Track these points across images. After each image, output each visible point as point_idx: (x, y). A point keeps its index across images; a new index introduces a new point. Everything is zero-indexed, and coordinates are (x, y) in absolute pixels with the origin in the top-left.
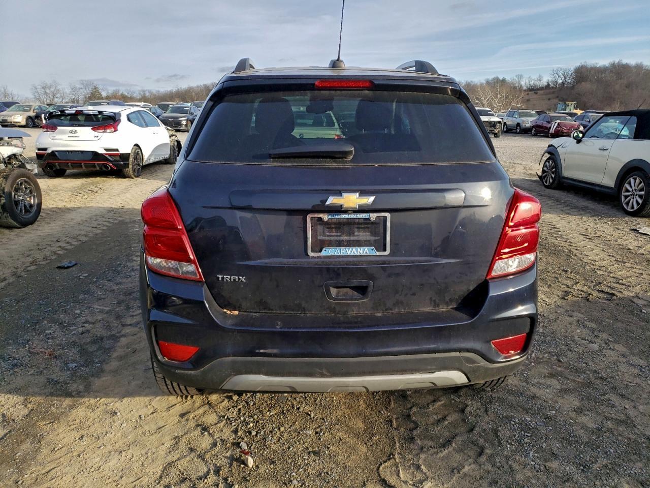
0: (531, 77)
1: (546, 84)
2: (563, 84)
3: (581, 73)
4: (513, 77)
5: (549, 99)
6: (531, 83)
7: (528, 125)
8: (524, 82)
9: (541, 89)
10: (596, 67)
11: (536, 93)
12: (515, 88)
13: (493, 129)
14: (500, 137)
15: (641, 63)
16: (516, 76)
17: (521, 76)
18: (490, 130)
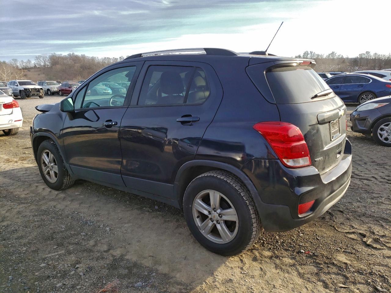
0: (23, 60)
1: (34, 65)
2: (44, 66)
3: (54, 59)
4: (10, 61)
5: (39, 75)
6: (23, 64)
7: (56, 90)
8: (19, 64)
9: (31, 68)
10: (61, 56)
11: (30, 71)
12: (14, 67)
13: (38, 93)
14: (44, 98)
15: (84, 55)
16: (12, 60)
17: (16, 60)
18: (37, 94)
